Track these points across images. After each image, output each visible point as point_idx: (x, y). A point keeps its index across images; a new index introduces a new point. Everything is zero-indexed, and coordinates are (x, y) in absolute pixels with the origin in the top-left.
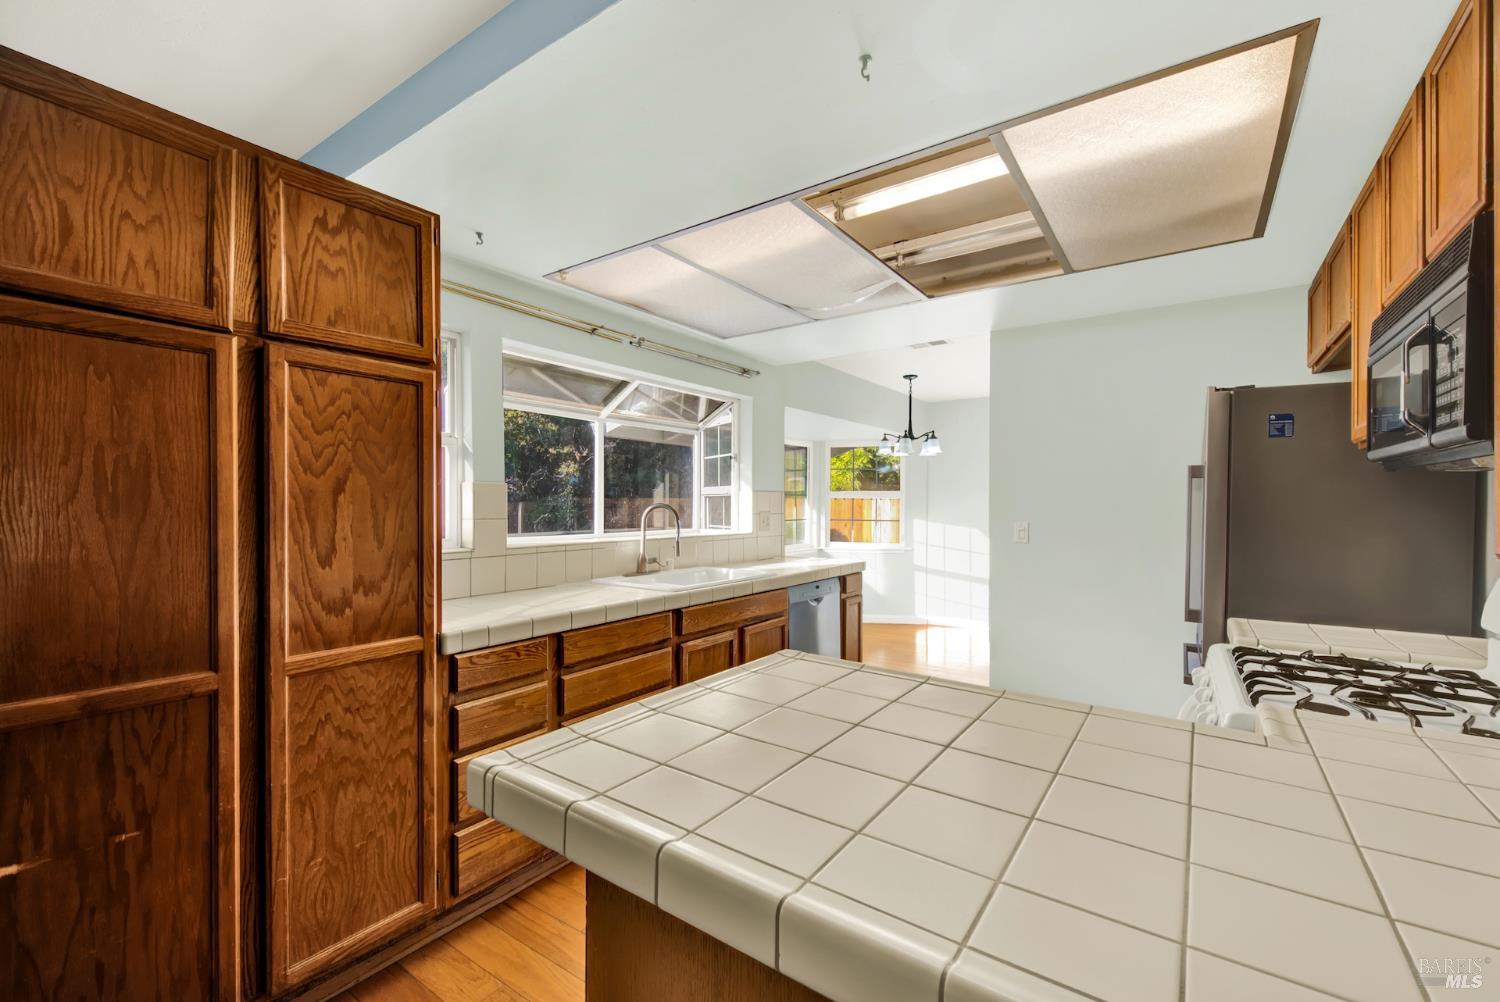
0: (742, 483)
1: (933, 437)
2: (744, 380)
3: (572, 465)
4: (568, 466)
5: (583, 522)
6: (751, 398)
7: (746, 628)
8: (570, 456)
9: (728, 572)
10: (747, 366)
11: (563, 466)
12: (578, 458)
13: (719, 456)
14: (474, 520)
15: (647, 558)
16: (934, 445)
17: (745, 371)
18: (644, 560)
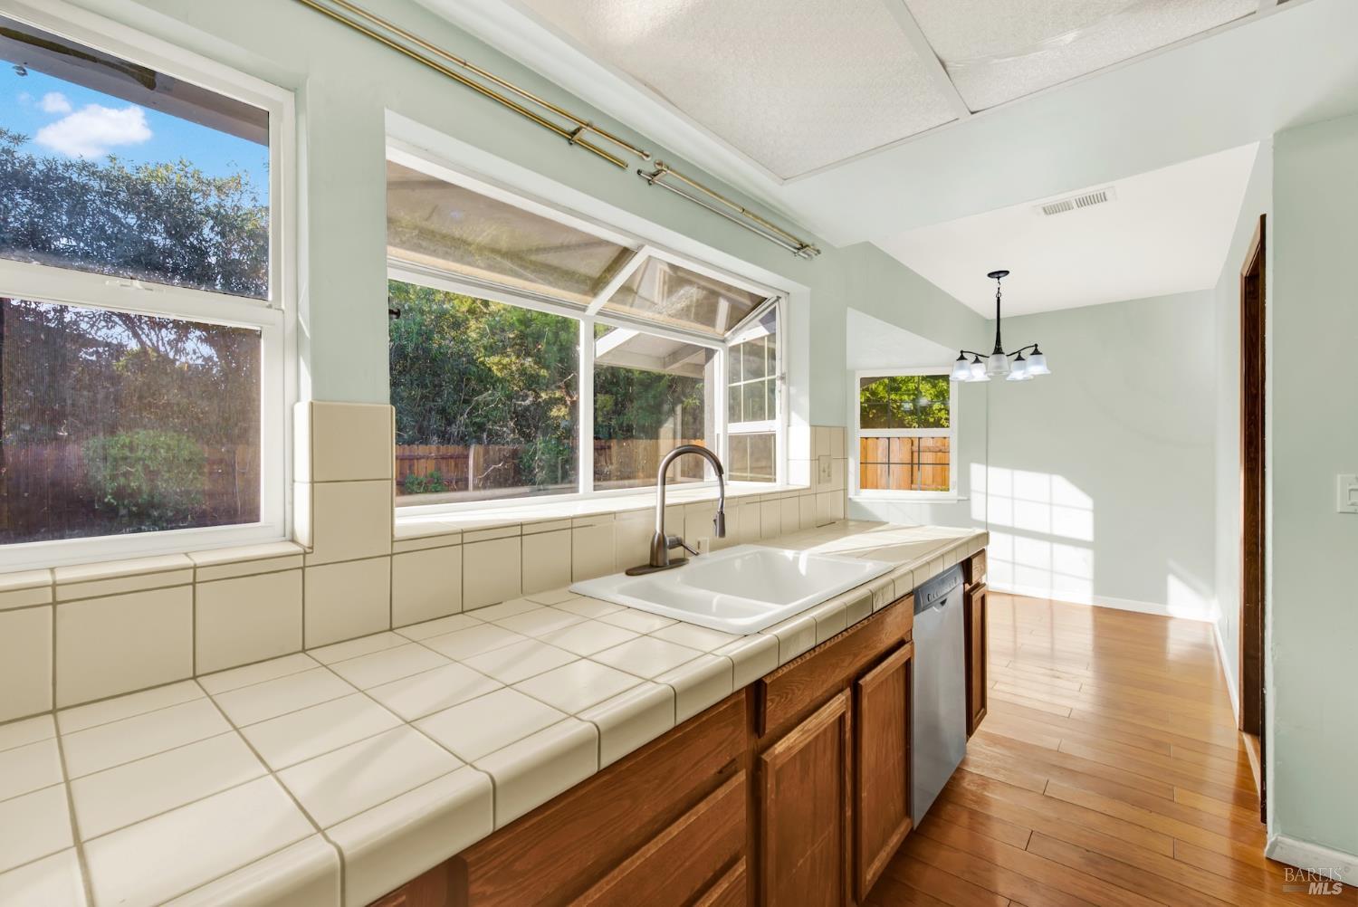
0: (793, 415)
1: (1036, 352)
2: (800, 260)
3: (563, 409)
4: (559, 410)
5: (561, 474)
6: (806, 289)
7: (861, 682)
8: (561, 400)
9: (796, 560)
10: (806, 240)
11: (554, 410)
12: (569, 403)
13: (742, 383)
14: (313, 482)
15: (668, 540)
16: (1038, 363)
17: (803, 246)
18: (662, 540)
